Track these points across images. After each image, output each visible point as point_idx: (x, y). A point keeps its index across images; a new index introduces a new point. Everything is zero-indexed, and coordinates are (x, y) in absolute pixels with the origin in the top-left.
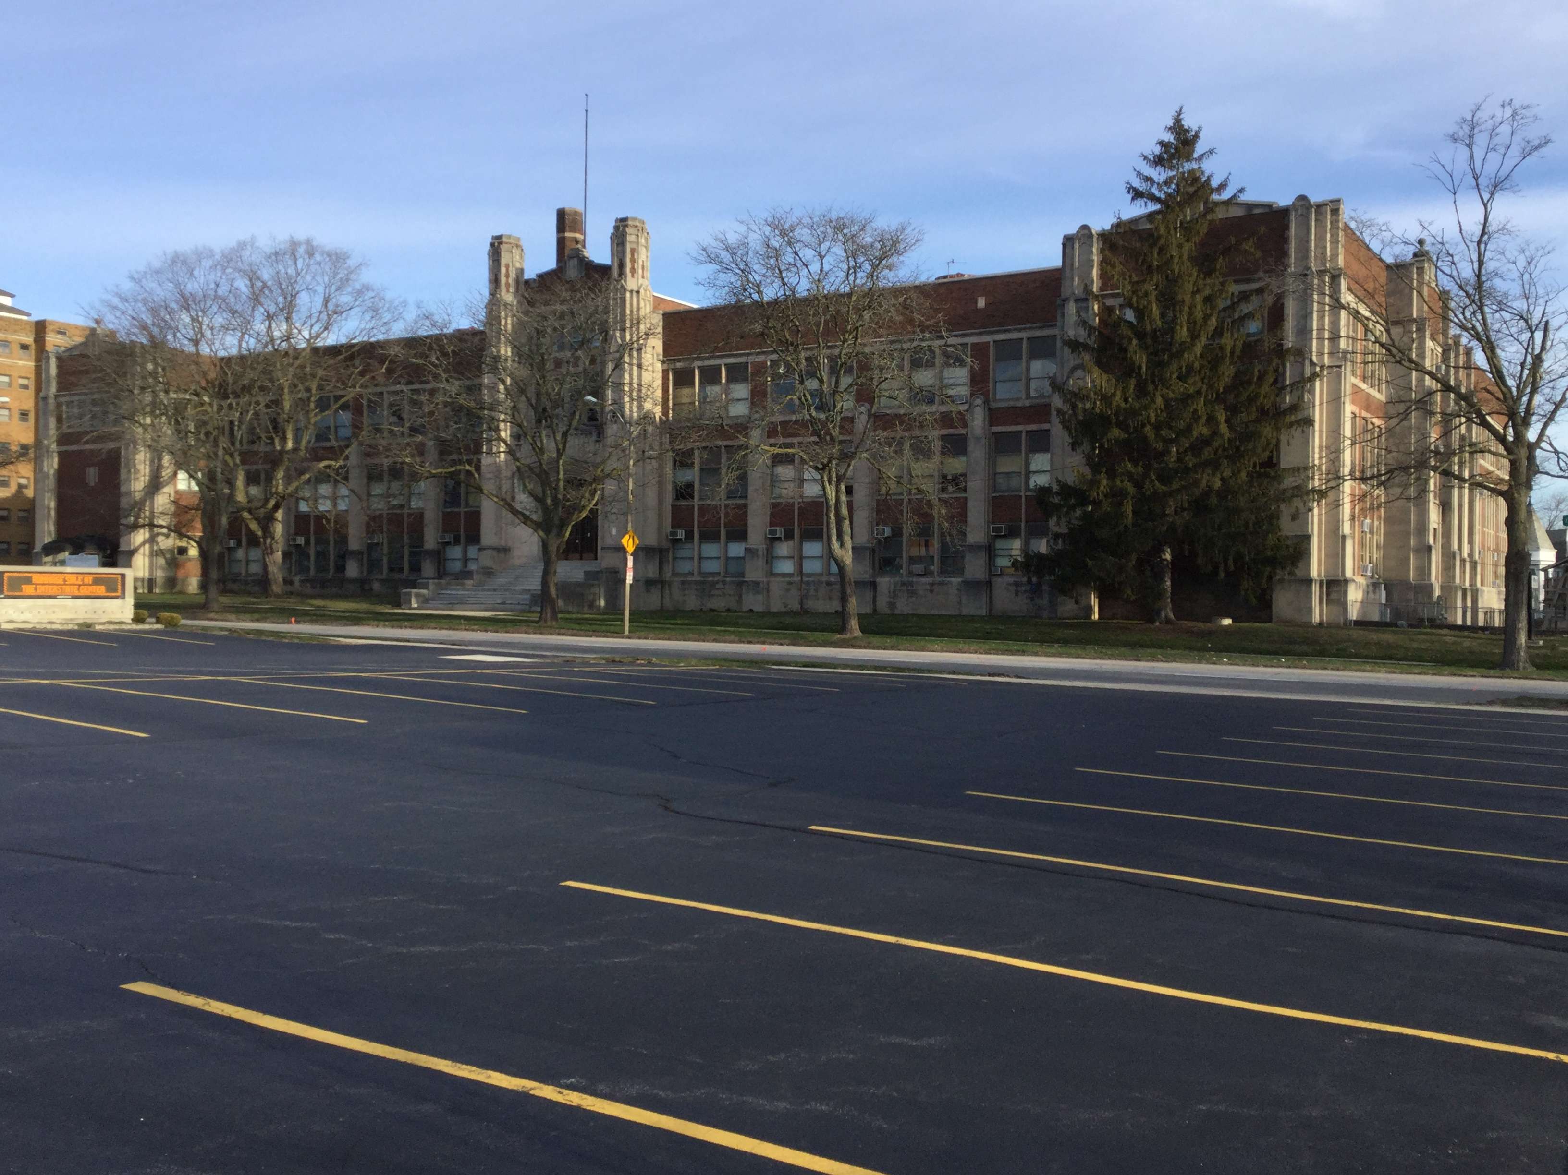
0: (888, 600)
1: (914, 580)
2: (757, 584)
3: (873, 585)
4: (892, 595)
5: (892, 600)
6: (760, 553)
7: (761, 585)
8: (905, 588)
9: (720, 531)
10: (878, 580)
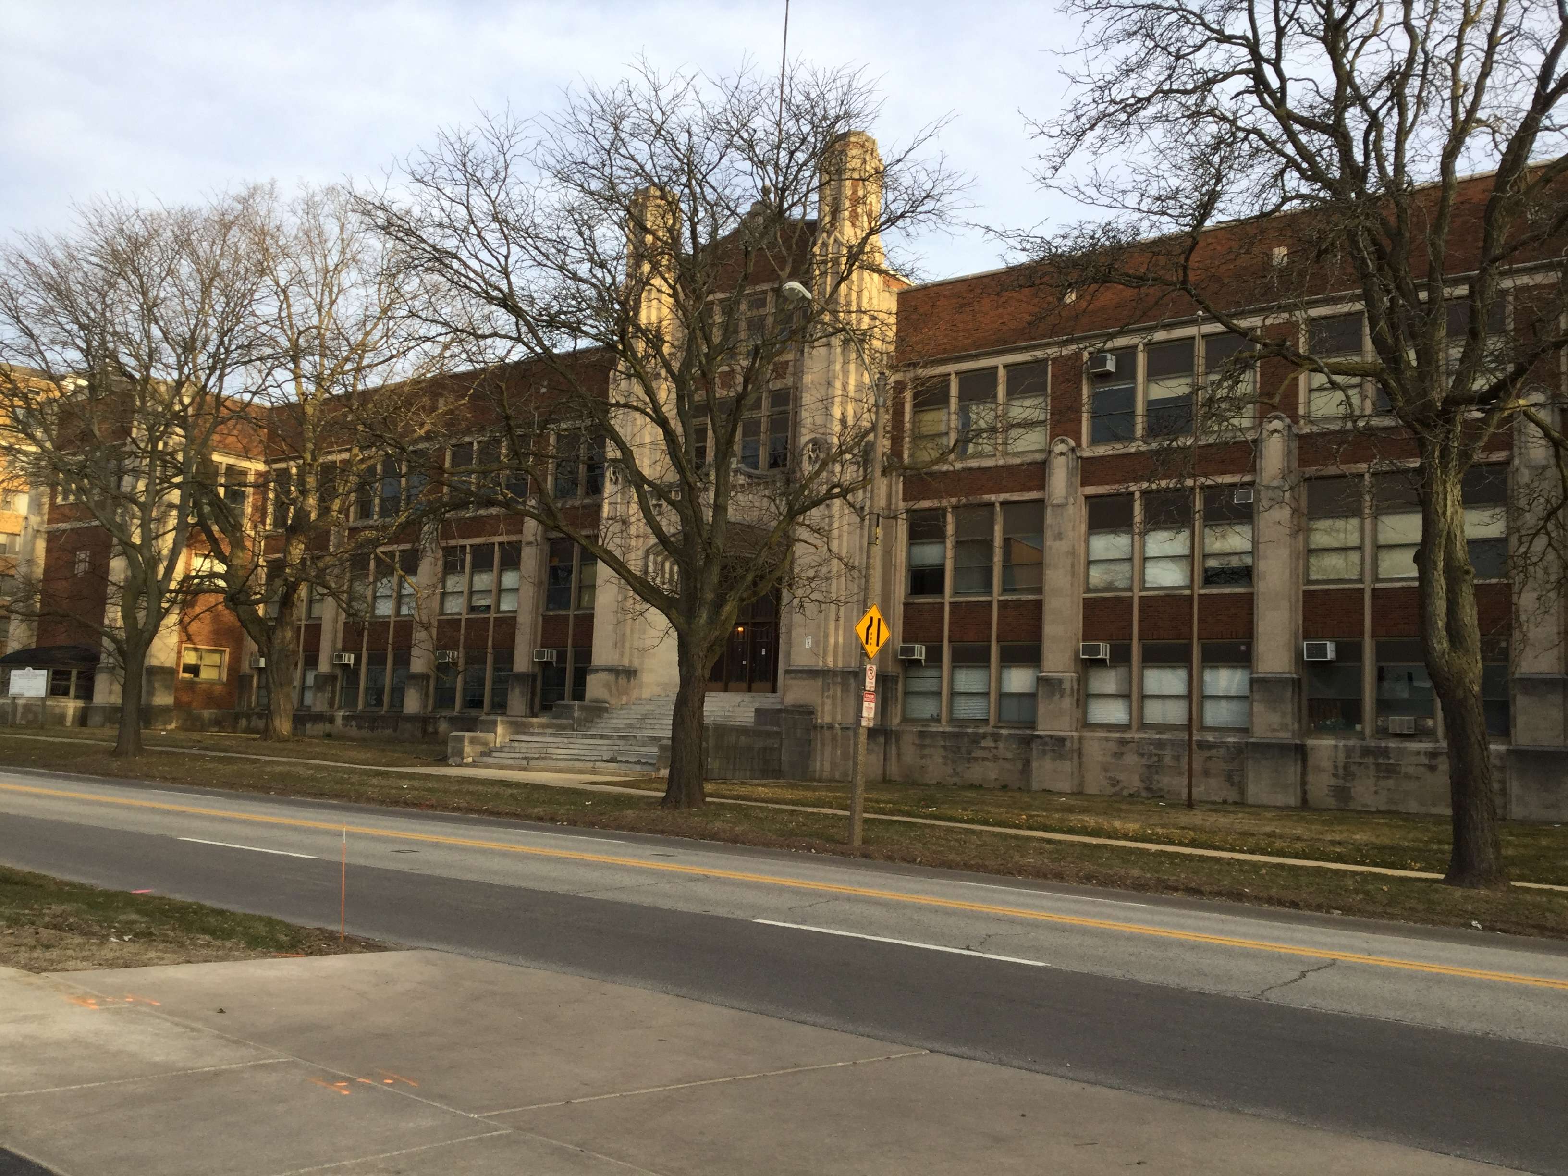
0: (1333, 781)
1: (1392, 744)
2: (1061, 741)
3: (1301, 752)
4: (1341, 771)
5: (1341, 782)
6: (1067, 686)
7: (1068, 744)
8: (1370, 760)
9: (989, 648)
10: (1310, 742)
